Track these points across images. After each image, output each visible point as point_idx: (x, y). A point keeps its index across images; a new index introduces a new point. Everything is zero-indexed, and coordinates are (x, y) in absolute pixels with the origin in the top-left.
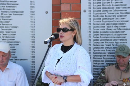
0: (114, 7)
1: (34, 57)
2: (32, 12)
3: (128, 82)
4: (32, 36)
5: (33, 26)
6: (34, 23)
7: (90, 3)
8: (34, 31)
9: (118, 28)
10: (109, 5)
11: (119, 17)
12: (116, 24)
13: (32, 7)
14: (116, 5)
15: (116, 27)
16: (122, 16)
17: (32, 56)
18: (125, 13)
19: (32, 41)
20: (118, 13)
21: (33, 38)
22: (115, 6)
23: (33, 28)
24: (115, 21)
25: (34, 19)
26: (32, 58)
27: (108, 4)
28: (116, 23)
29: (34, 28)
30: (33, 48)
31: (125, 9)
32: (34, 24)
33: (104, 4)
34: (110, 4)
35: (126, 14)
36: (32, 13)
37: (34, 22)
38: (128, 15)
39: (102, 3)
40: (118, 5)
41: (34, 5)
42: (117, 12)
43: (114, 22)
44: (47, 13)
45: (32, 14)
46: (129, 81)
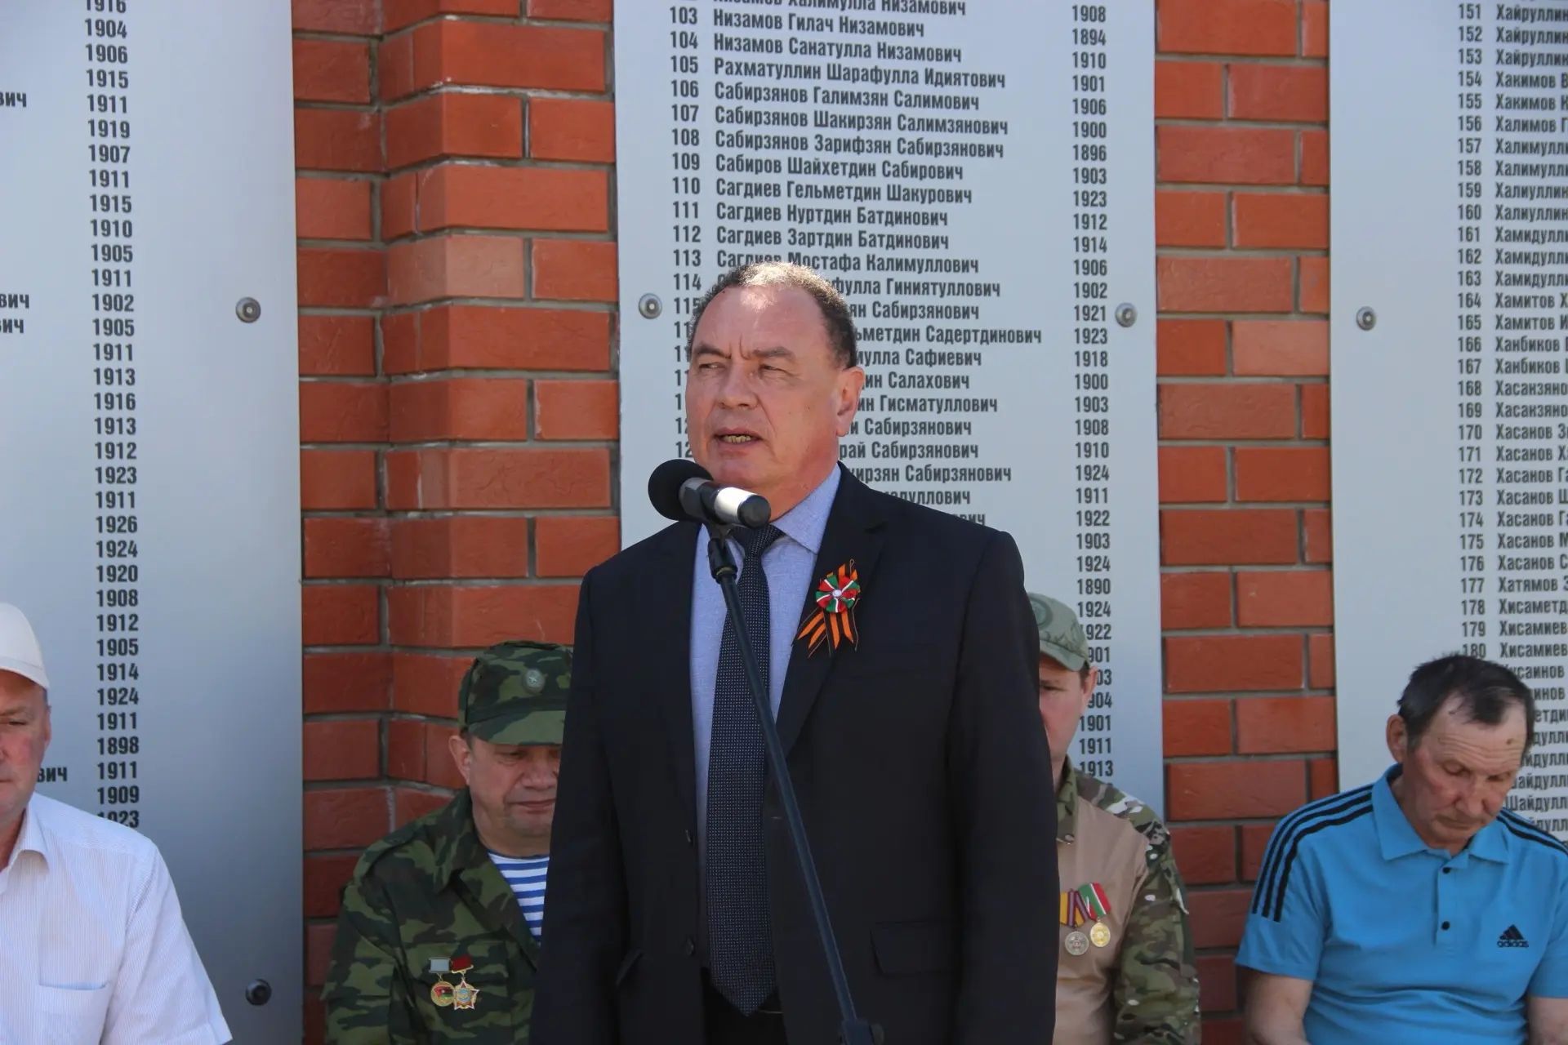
0: (881, 276)
1: (132, 745)
2: (112, 302)
3: (1074, 926)
4: (106, 537)
5: (116, 438)
6: (125, 414)
7: (691, 234)
8: (126, 488)
9: (919, 463)
10: (844, 263)
11: (924, 370)
12: (896, 428)
13: (110, 253)
14: (899, 265)
15: (904, 451)
16: (942, 359)
17: (107, 734)
18: (964, 336)
19: (107, 586)
20: (916, 334)
21: (117, 561)
22: (890, 274)
23: (116, 463)
24: (892, 405)
25: (131, 372)
26: (107, 758)
27: (838, 251)
28: (897, 417)
29: (127, 463)
30: (118, 659)
31: (963, 301)
32: (132, 421)
33: (804, 251)
34: (854, 251)
35: (972, 347)
36: (113, 315)
37: (131, 403)
38: (989, 351)
39: (786, 237)
40: (909, 265)
41: (128, 233)
42: (904, 323)
43: (886, 413)
44: (250, 312)
45: (112, 327)
46: (1079, 920)
